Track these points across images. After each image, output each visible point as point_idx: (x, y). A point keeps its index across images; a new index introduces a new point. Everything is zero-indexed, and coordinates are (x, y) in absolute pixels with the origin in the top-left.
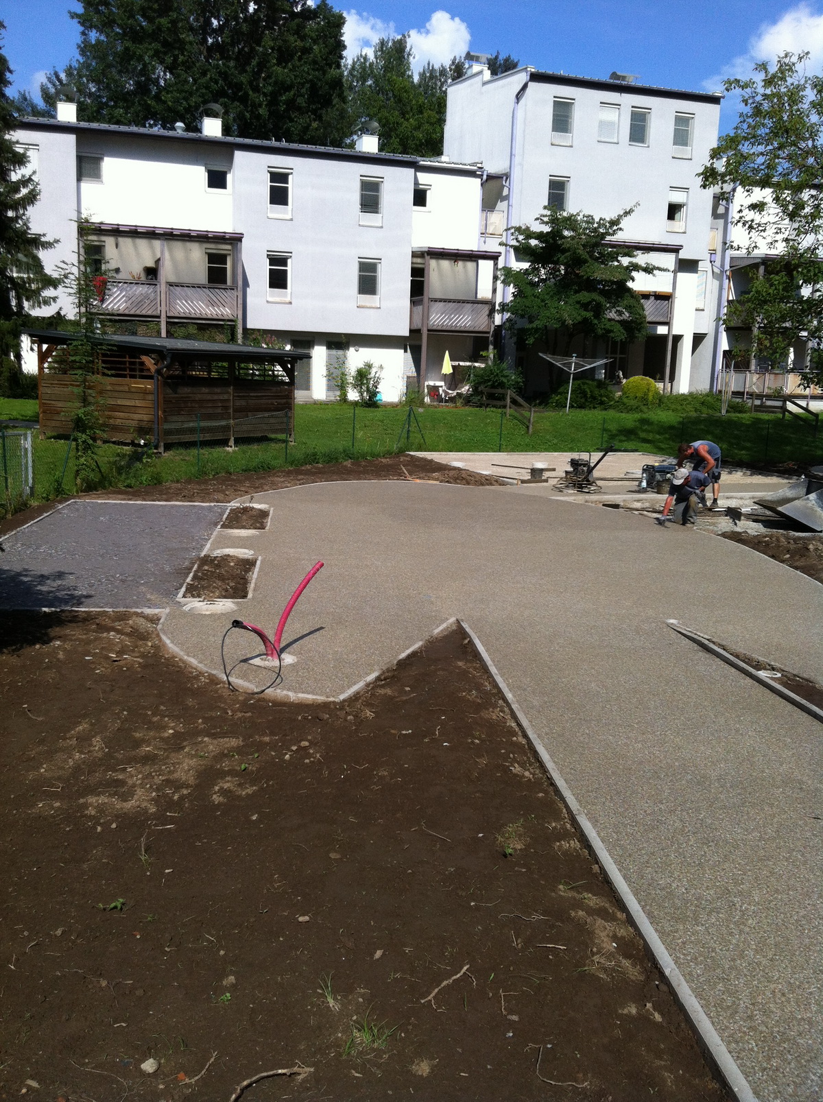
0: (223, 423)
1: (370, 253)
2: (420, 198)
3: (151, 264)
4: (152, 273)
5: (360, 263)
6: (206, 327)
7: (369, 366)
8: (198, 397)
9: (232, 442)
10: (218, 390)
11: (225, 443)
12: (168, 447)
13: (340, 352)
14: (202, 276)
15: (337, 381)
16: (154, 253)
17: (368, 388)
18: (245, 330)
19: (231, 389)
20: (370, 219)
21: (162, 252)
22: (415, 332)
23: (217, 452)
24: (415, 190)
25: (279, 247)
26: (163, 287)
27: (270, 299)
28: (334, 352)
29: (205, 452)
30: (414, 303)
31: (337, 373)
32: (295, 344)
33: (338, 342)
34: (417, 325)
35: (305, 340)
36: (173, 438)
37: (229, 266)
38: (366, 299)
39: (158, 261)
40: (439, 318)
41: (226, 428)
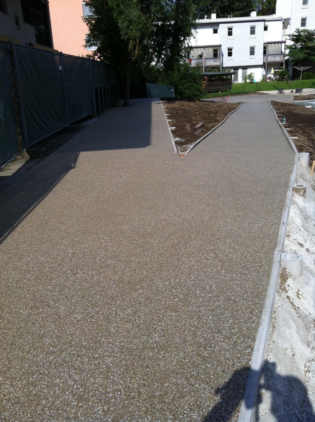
0: (218, 88)
1: (252, 45)
2: (266, 28)
3: (200, 54)
4: (201, 56)
5: (250, 47)
6: (213, 68)
7: (252, 73)
8: (214, 83)
9: (220, 91)
10: (218, 81)
11: (219, 92)
12: (209, 93)
13: (245, 70)
14: (212, 56)
15: (245, 78)
16: (201, 51)
17: (251, 79)
18: (222, 67)
19: (220, 81)
20: (253, 36)
21: (203, 51)
22: (264, 63)
23: (218, 93)
24: (264, 27)
25: (230, 46)
26: (204, 60)
27: (228, 59)
28: (243, 70)
29: (216, 93)
30: (264, 56)
31: (244, 76)
32: (234, 70)
33: (245, 68)
34: (265, 61)
35: (236, 68)
36: (210, 91)
37: (218, 52)
38: (252, 56)
39: (202, 53)
40: (271, 59)
41: (219, 89)
